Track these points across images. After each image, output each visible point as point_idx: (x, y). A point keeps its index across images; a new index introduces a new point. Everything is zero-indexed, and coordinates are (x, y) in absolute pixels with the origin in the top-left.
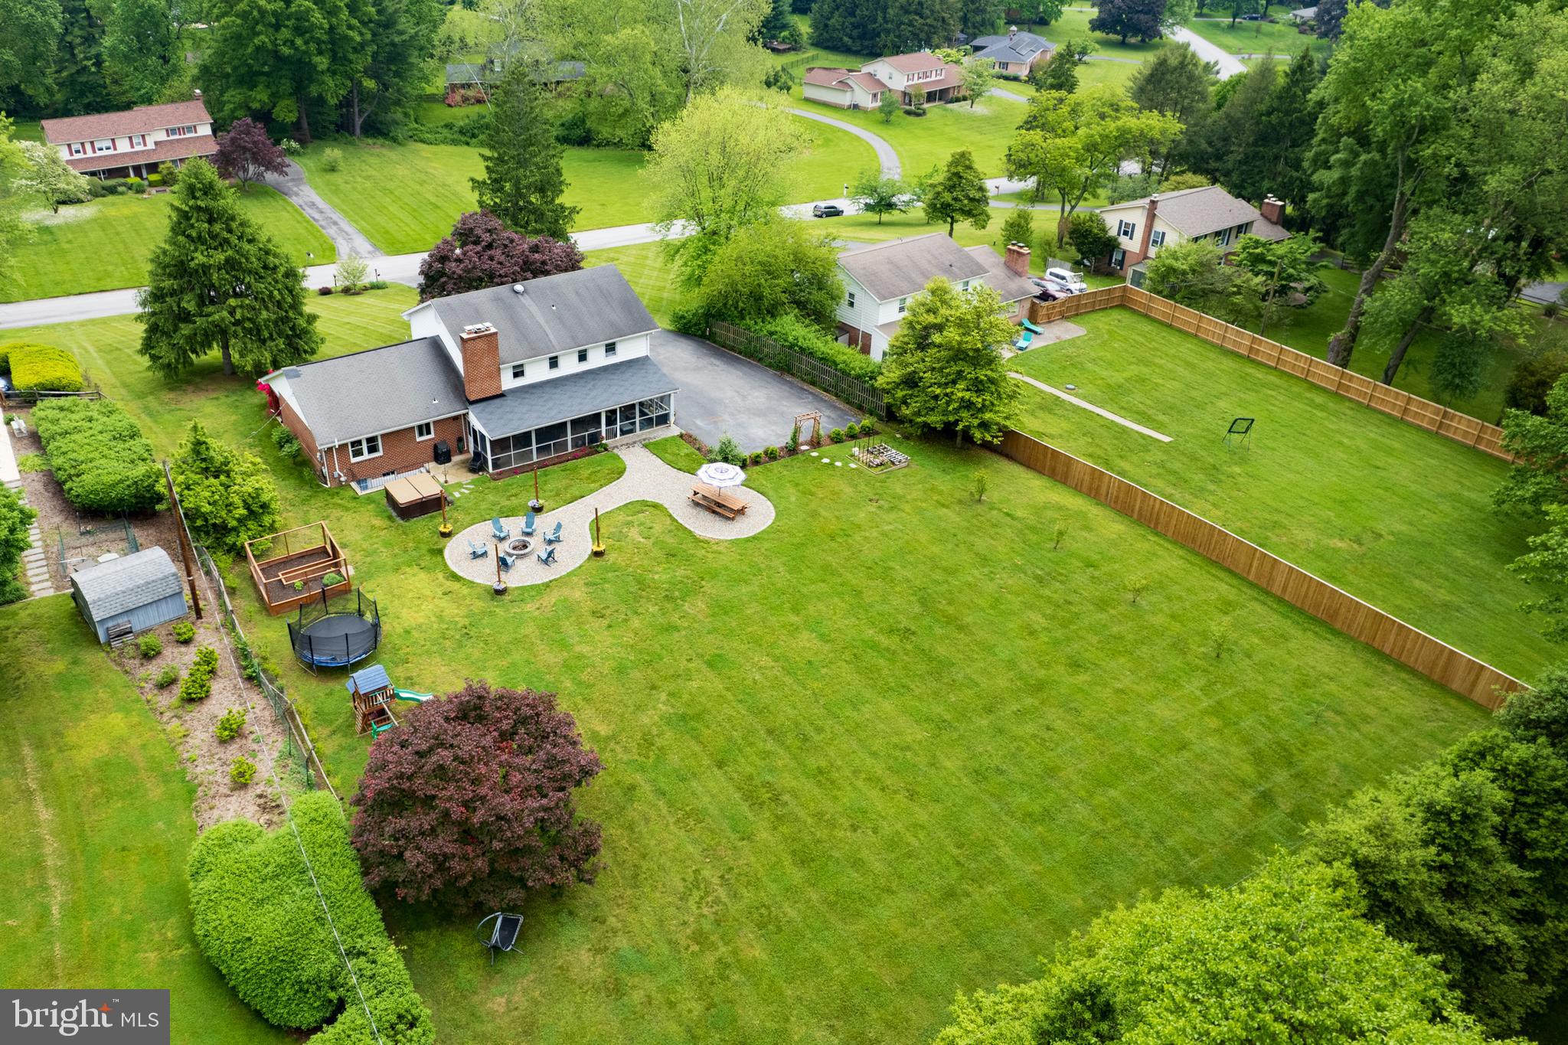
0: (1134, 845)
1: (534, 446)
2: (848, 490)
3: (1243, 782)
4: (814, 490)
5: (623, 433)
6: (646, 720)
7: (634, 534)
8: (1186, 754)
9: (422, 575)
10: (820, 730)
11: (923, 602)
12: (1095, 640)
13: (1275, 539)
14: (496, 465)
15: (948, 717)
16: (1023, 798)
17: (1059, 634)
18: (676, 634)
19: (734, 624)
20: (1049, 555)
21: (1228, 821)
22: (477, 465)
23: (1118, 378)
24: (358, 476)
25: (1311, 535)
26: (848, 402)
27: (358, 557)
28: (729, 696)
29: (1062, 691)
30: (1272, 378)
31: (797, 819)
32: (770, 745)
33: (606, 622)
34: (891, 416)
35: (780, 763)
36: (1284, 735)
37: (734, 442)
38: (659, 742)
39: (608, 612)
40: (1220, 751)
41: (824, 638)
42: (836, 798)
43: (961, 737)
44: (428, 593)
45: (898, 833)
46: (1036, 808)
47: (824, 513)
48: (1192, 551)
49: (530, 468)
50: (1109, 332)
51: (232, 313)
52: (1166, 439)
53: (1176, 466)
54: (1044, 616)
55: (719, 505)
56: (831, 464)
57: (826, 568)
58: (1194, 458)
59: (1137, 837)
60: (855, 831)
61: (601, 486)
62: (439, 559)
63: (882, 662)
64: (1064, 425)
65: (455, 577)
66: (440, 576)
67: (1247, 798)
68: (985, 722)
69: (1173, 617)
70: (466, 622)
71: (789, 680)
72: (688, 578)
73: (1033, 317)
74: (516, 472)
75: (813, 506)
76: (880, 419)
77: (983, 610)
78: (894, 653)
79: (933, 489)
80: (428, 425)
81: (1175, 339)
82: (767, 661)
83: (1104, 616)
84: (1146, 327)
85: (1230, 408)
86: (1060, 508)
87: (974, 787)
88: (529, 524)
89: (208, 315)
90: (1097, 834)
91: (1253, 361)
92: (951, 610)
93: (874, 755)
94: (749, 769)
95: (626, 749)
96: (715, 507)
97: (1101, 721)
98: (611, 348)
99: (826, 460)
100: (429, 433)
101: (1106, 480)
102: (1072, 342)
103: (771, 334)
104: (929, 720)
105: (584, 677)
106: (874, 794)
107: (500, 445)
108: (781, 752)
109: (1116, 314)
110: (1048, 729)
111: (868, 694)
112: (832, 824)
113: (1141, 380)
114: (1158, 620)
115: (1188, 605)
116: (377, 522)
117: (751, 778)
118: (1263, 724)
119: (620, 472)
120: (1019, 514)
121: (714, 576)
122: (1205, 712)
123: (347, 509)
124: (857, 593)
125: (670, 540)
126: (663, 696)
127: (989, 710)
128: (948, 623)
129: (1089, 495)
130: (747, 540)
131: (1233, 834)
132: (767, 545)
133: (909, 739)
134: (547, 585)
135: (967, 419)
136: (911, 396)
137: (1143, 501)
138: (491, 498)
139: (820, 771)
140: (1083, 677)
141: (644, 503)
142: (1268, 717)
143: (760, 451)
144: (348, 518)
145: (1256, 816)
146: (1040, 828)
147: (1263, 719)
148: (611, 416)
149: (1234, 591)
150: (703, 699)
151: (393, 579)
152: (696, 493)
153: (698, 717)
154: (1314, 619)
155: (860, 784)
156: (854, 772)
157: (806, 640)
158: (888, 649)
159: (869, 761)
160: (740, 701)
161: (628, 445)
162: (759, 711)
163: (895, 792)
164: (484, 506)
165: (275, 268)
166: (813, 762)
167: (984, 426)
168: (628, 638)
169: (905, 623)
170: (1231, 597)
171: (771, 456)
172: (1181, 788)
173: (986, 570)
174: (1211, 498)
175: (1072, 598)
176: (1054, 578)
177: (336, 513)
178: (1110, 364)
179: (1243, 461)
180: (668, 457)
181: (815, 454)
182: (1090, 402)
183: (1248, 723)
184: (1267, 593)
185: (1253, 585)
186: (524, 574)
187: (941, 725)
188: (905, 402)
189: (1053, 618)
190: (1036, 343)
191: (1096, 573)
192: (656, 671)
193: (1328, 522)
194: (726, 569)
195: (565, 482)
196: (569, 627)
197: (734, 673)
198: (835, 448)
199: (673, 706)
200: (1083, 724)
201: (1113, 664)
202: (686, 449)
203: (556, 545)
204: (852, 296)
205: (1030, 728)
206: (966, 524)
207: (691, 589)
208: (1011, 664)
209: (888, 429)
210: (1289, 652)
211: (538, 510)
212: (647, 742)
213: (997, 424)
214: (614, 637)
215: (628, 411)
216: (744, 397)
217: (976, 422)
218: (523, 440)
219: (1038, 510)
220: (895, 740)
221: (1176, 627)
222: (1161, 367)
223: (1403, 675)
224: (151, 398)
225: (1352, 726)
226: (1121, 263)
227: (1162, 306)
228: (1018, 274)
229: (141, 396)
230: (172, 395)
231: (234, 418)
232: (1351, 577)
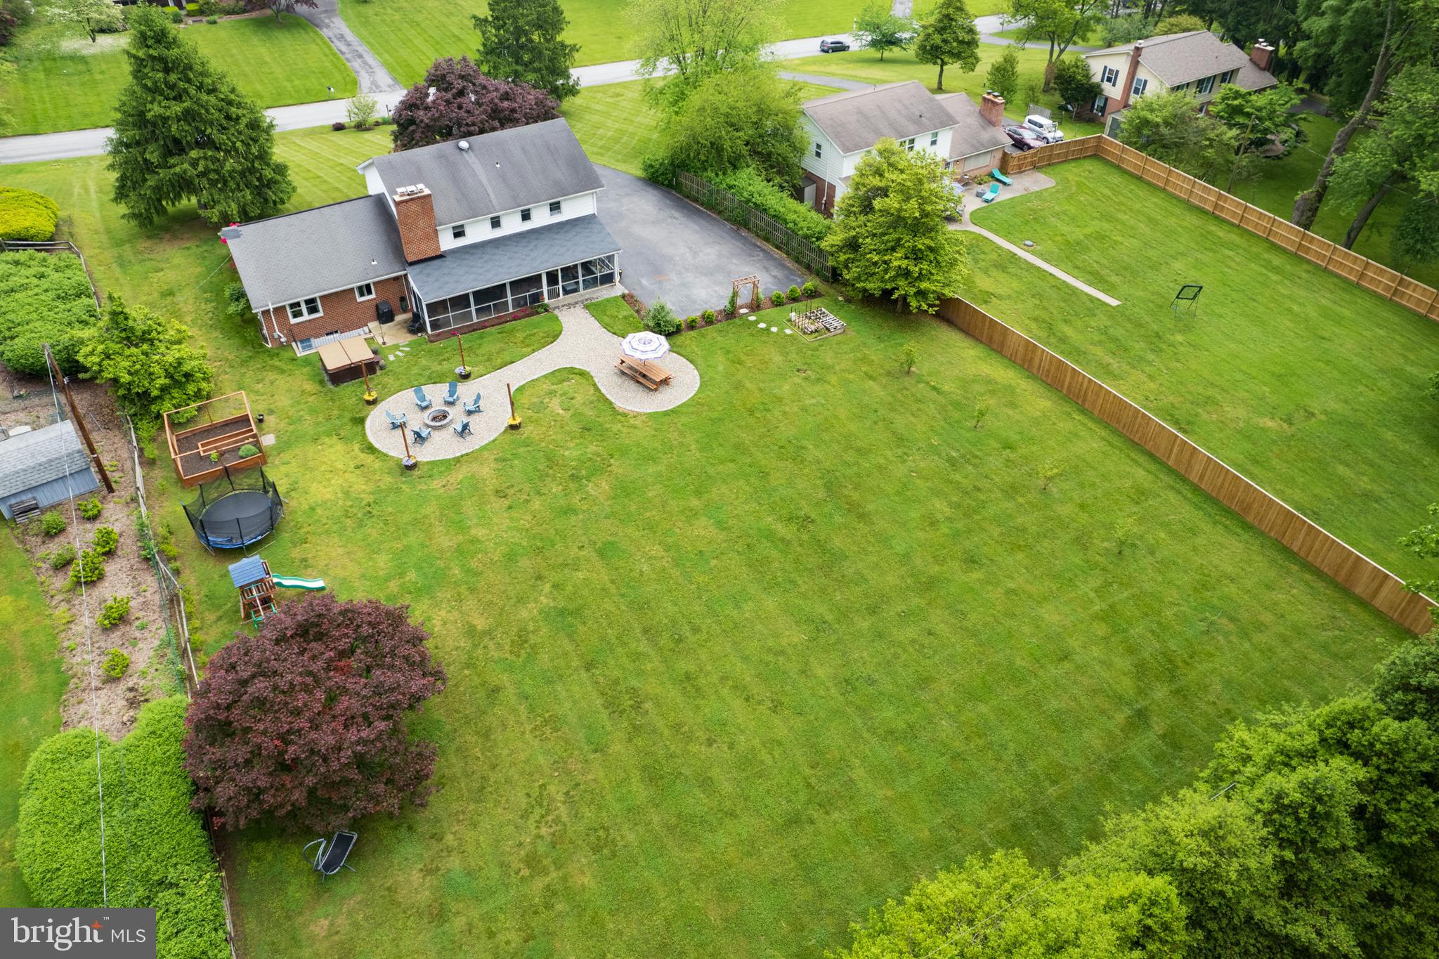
0: (994, 769)
1: (473, 308)
2: (778, 359)
3: (1120, 698)
4: (744, 358)
5: (566, 292)
6: (524, 614)
7: (555, 406)
8: (1067, 665)
9: (340, 447)
10: (696, 630)
11: (828, 487)
12: (996, 532)
13: (1205, 416)
14: (435, 325)
15: (829, 617)
16: (889, 713)
17: (959, 525)
18: (573, 518)
19: (633, 508)
20: (968, 435)
21: (1097, 744)
22: (415, 326)
23: (1078, 234)
24: (302, 336)
25: (1241, 412)
26: (798, 261)
27: (282, 425)
28: (613, 589)
29: (953, 590)
30: (1234, 238)
31: (654, 731)
32: (643, 646)
33: (507, 503)
34: (834, 277)
35: (649, 666)
36: (1172, 645)
37: (669, 306)
38: (533, 639)
39: (512, 491)
40: (1102, 662)
41: (721, 526)
42: (698, 707)
43: (839, 641)
44: (340, 466)
45: (753, 749)
46: (901, 725)
47: (748, 385)
48: (1115, 432)
49: (473, 328)
50: (1079, 184)
51: (194, 164)
52: (1114, 302)
53: (1118, 332)
54: (950, 504)
55: (644, 376)
56: (767, 330)
57: (739, 447)
58: (1139, 325)
59: (999, 760)
60: (710, 745)
61: (534, 351)
62: (360, 428)
63: (774, 553)
64: (1015, 284)
65: (371, 449)
66: (356, 447)
67: (1120, 718)
68: (866, 625)
69: (1082, 507)
70: (371, 499)
71: (675, 573)
72: (598, 455)
73: (1004, 167)
74: (454, 333)
75: (739, 376)
76: (825, 280)
77: (888, 496)
78: (789, 542)
79: (864, 359)
80: (368, 286)
81: (1142, 192)
82: (657, 551)
83: (1011, 505)
84: (1115, 179)
85: (1184, 270)
86: (989, 381)
87: (841, 698)
88: (452, 393)
89: (174, 166)
90: (957, 757)
91: (1217, 218)
92: (855, 496)
93: (745, 659)
94: (616, 673)
95: (499, 646)
96: (639, 377)
97: (985, 625)
98: (555, 207)
99: (762, 325)
100: (369, 292)
101: (1039, 353)
102: (1039, 195)
103: (731, 187)
104: (809, 620)
105: (474, 564)
106: (737, 704)
107: (434, 308)
108: (652, 653)
109: (1089, 165)
110: (930, 633)
111: (753, 589)
112: (689, 738)
113: (1101, 237)
114: (1065, 510)
115: (1099, 493)
116: (310, 387)
117: (616, 682)
118: (1153, 632)
119: (555, 336)
120: (946, 388)
121: (624, 452)
122: (1096, 617)
123: (282, 372)
124: (764, 475)
125: (589, 412)
126: (547, 588)
127: (873, 611)
128: (849, 510)
129: (1022, 366)
130: (666, 413)
131: (1100, 757)
132: (684, 419)
133: (784, 642)
134: (458, 460)
135: (904, 288)
136: (853, 260)
137: (1072, 378)
138: (424, 362)
139: (688, 677)
140: (977, 575)
141: (572, 370)
142: (1159, 623)
143: (696, 315)
144: (281, 381)
145: (1127, 737)
146: (900, 748)
147: (1154, 626)
148: (552, 277)
149: (1150, 477)
150: (586, 592)
151: (311, 450)
152: (623, 362)
153: (577, 612)
154: (1227, 511)
155: (725, 692)
156: (722, 678)
157: (703, 528)
158: (782, 540)
159: (740, 666)
160: (623, 596)
161: (569, 306)
162: (641, 607)
163: (759, 703)
164: (415, 370)
165: (238, 118)
166: (684, 665)
167: (921, 294)
168: (525, 521)
169: (806, 509)
170: (1146, 485)
171: (708, 320)
172: (1055, 704)
173: (900, 452)
174: (1147, 369)
175: (983, 484)
176: (968, 461)
177: (271, 376)
178: (1073, 219)
179: (1187, 329)
180: (606, 319)
181: (752, 318)
182: (1046, 260)
183: (1137, 631)
184: (1184, 479)
185: (1171, 471)
186: (442, 446)
187: (819, 626)
188: (847, 267)
189: (958, 506)
190: (1003, 195)
191: (1012, 456)
192: (545, 559)
193: (1263, 398)
194: (638, 445)
195: (499, 345)
196: (469, 507)
197: (621, 563)
198: (773, 312)
199: (554, 600)
200: (966, 629)
201: (1010, 560)
202: (626, 310)
203: (475, 417)
204: (819, 146)
205: (911, 632)
206: (890, 399)
207: (598, 467)
208: (906, 558)
209: (832, 291)
210: (1195, 549)
211: (466, 377)
212: (521, 639)
213: (934, 292)
214: (511, 519)
215: (569, 272)
216: (695, 254)
217: (912, 291)
218: (461, 301)
219: (965, 383)
220: (771, 643)
221: (1084, 518)
222: (1123, 223)
223: (1308, 576)
224: (127, 247)
225: (1245, 634)
226: (1103, 110)
227: (1134, 158)
228: (992, 123)
229: (119, 243)
230: (148, 244)
231: (199, 269)
232: (1274, 462)
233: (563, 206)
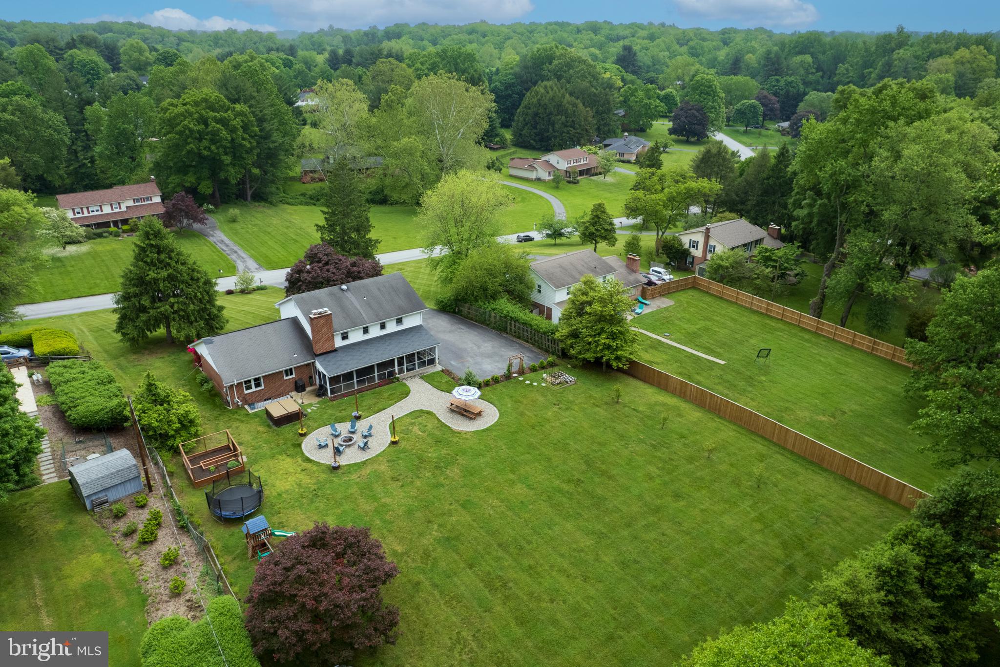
0: (716, 602)
1: (355, 380)
2: (541, 399)
3: (777, 560)
4: (521, 399)
5: (408, 370)
6: (425, 542)
7: (416, 429)
8: (744, 546)
9: (289, 460)
10: (529, 543)
11: (587, 463)
12: (687, 481)
13: (787, 417)
14: (332, 392)
15: (604, 531)
16: (651, 577)
17: (667, 478)
18: (442, 489)
19: (476, 481)
20: (659, 432)
21: (770, 584)
22: (321, 392)
23: (693, 328)
24: (250, 401)
25: (807, 414)
26: (539, 348)
27: (249, 450)
28: (475, 524)
29: (671, 512)
30: (781, 326)
31: (518, 597)
32: (500, 553)
33: (400, 484)
34: (564, 355)
35: (506, 564)
36: (799, 531)
37: (474, 373)
38: (433, 555)
39: (401, 477)
40: (763, 543)
41: (530, 487)
42: (540, 583)
43: (613, 542)
44: (292, 470)
45: (578, 602)
46: (658, 583)
47: (528, 413)
48: (740, 426)
49: (352, 393)
50: (687, 303)
51: (172, 306)
52: (723, 362)
53: (729, 377)
54: (658, 468)
55: (466, 411)
56: (531, 384)
57: (530, 446)
58: (739, 373)
59: (718, 596)
60: (552, 602)
61: (396, 402)
62: (299, 449)
63: (565, 500)
64: (664, 356)
65: (309, 460)
66: (299, 460)
67: (780, 569)
68: (626, 533)
69: (732, 465)
70: (315, 487)
71: (510, 513)
72: (449, 455)
73: (644, 295)
74: (344, 395)
75: (521, 409)
76: (558, 357)
77: (622, 466)
78: (571, 494)
79: (590, 396)
80: (291, 370)
81: (724, 305)
82: (496, 503)
83: (692, 466)
84: (708, 299)
85: (757, 343)
86: (664, 404)
87: (622, 572)
88: (353, 426)
89: (157, 308)
90: (695, 597)
91: (769, 316)
92: (603, 467)
93: (562, 556)
94: (488, 568)
95: (414, 560)
96: (464, 412)
97: (694, 528)
98: (399, 321)
99: (528, 382)
100: (292, 374)
101: (689, 387)
102: (666, 309)
103: (494, 309)
104: (593, 533)
105: (387, 517)
106: (563, 579)
107: (335, 380)
108: (507, 557)
109: (691, 293)
110: (663, 535)
111: (557, 519)
112: (539, 599)
113: (706, 329)
114: (723, 467)
115: (739, 458)
116: (261, 429)
117: (489, 574)
118: (786, 525)
119: (407, 394)
120: (641, 409)
121: (464, 453)
122: (753, 520)
123: (242, 422)
124: (549, 460)
125: (437, 433)
126: (435, 527)
127: (628, 525)
128: (602, 475)
129: (680, 396)
130: (483, 431)
131: (773, 591)
132: (495, 433)
133: (582, 545)
134: (364, 463)
135: (608, 356)
136: (575, 343)
137: (711, 398)
138: (330, 412)
139: (530, 567)
140: (682, 503)
141: (422, 411)
142: (789, 521)
143: (489, 378)
144: (243, 427)
145: (786, 580)
146: (661, 595)
147: (787, 523)
148: (401, 361)
149: (765, 448)
150: (459, 527)
151: (271, 463)
152: (452, 404)
153: (457, 538)
154: (812, 463)
155: (554, 574)
156: (551, 567)
157: (520, 489)
158: (568, 492)
159: (559, 560)
160: (482, 528)
161: (411, 377)
162: (493, 533)
163: (575, 578)
164: (325, 416)
165: (198, 279)
166: (526, 562)
167: (618, 358)
168: (414, 493)
169: (577, 476)
170: (764, 452)
171: (496, 380)
172: (742, 566)
173: (623, 443)
174: (749, 395)
175: (674, 457)
176: (662, 446)
177: (236, 424)
178: (689, 321)
179: (766, 373)
180: (436, 384)
181: (521, 379)
182: (678, 343)
183: (777, 526)
184: (784, 448)
185: (775, 444)
186: (351, 457)
187: (601, 536)
188: (572, 347)
189: (663, 469)
190: (647, 311)
191: (687, 442)
192: (431, 512)
193: (816, 406)
194: (471, 448)
195: (374, 400)
196: (378, 488)
197: (477, 511)
198: (532, 375)
199: (441, 533)
200: (683, 531)
201: (699, 494)
202: (446, 378)
203: (370, 439)
204: (539, 286)
205: (653, 535)
206: (610, 416)
207: (450, 461)
208: (640, 497)
209: (563, 363)
210: (799, 483)
211: (358, 418)
212: (427, 555)
213: (625, 357)
214: (405, 492)
215: (410, 358)
216: (479, 347)
217: (613, 357)
218: (348, 376)
219: (651, 406)
220: (574, 546)
221: (734, 471)
222: (717, 321)
223: (863, 492)
224: (122, 359)
225: (837, 523)
226: (692, 263)
227: (716, 287)
228: (634, 271)
229: (115, 357)
230: (135, 357)
231: (173, 369)
232: (831, 437)
233: (404, 320)
